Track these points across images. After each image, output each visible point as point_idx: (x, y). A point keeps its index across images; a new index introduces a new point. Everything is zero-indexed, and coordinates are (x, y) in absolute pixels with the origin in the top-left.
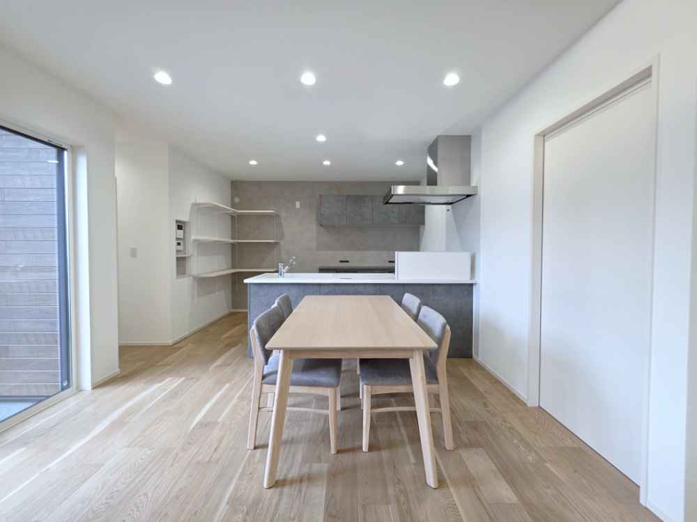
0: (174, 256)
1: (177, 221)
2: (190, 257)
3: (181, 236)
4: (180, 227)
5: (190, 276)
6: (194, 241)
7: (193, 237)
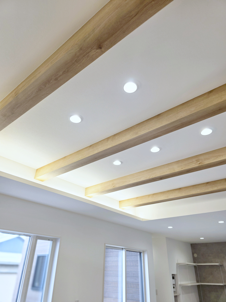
0: (173, 295)
2: (179, 295)
3: (174, 283)
4: (173, 278)
6: (180, 285)
7: (179, 283)
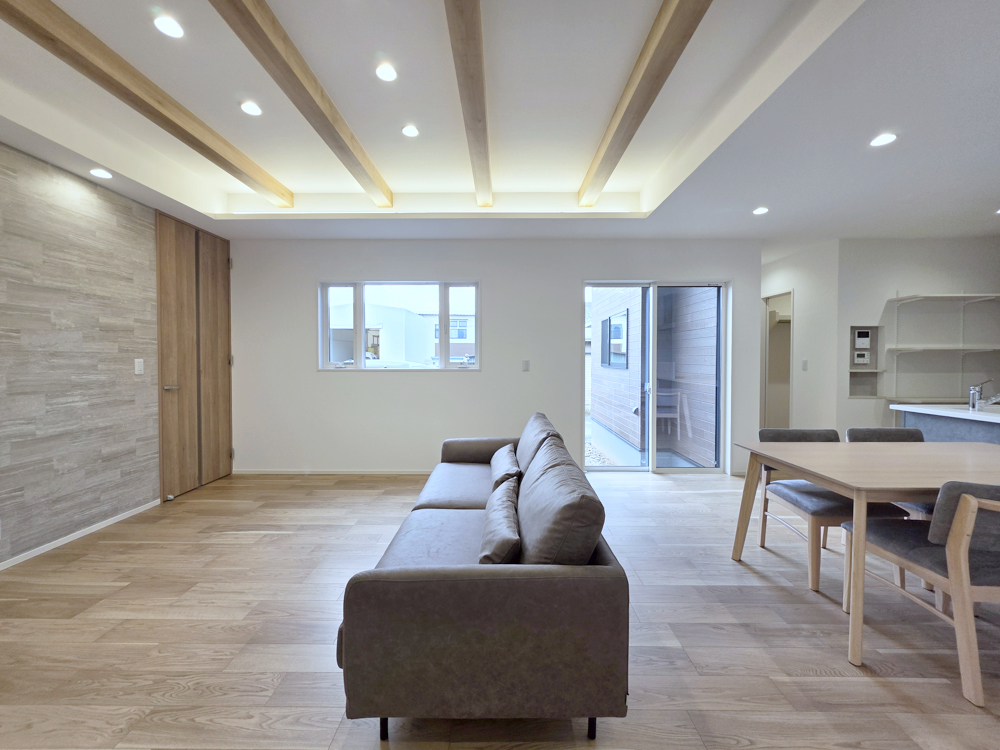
0: (847, 370)
1: (853, 328)
2: (882, 373)
3: (866, 346)
4: (863, 334)
5: (881, 398)
6: (891, 351)
7: (888, 346)
